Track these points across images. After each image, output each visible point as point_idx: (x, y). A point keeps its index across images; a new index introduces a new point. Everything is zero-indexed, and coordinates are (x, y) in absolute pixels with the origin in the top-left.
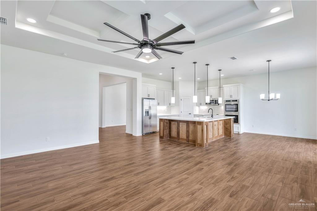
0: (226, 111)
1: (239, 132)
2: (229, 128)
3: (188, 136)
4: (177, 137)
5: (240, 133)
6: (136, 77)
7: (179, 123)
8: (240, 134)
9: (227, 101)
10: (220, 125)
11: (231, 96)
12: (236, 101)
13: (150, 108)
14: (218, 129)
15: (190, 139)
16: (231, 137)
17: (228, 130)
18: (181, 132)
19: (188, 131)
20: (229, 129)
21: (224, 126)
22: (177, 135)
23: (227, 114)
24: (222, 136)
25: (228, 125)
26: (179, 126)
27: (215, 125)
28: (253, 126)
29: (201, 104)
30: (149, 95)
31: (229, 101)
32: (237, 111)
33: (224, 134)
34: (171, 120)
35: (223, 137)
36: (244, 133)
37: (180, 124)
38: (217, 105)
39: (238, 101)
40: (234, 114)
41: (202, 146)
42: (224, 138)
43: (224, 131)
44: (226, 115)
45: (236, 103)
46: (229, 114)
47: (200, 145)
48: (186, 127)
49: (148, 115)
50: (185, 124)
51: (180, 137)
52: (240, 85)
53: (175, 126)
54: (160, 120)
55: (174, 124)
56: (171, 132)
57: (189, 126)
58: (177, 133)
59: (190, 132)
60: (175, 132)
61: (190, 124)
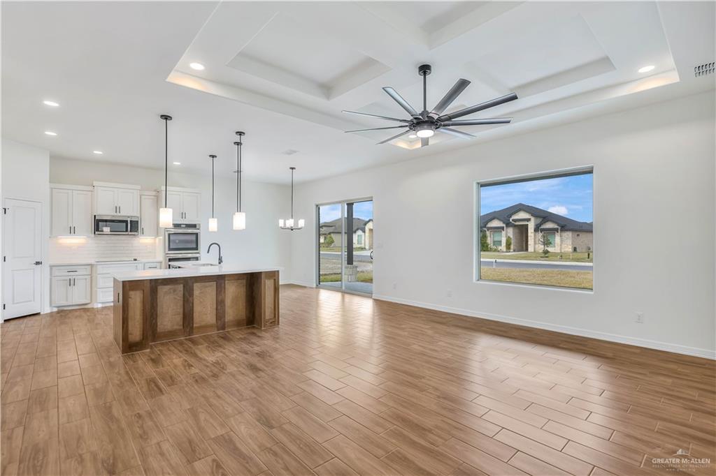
0: (170, 249)
3: (220, 314)
7: (193, 286)
12: (194, 226)
15: (226, 320)
18: (197, 309)
19: (220, 303)
22: (182, 323)
26: (191, 294)
31: (178, 226)
32: (196, 249)
34: (156, 280)
41: (276, 323)
44: (169, 259)
47: (271, 323)
48: (214, 293)
50: (211, 286)
53: (176, 297)
54: (127, 286)
55: (172, 291)
56: (158, 320)
57: (225, 288)
58: (182, 316)
59: (228, 302)
60: (175, 315)
61: (226, 282)
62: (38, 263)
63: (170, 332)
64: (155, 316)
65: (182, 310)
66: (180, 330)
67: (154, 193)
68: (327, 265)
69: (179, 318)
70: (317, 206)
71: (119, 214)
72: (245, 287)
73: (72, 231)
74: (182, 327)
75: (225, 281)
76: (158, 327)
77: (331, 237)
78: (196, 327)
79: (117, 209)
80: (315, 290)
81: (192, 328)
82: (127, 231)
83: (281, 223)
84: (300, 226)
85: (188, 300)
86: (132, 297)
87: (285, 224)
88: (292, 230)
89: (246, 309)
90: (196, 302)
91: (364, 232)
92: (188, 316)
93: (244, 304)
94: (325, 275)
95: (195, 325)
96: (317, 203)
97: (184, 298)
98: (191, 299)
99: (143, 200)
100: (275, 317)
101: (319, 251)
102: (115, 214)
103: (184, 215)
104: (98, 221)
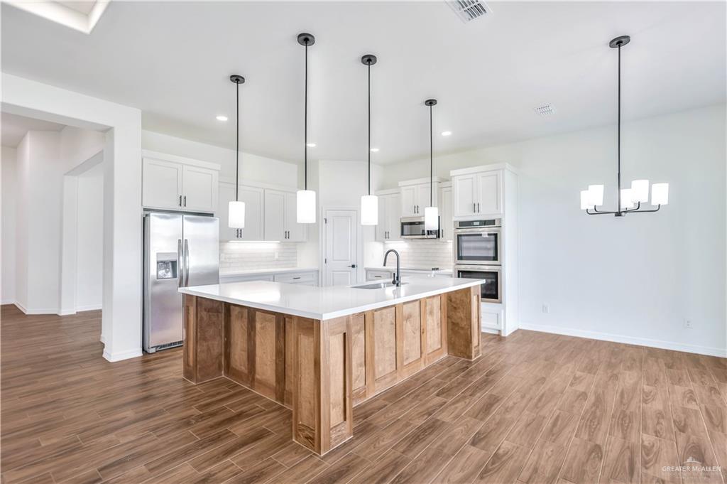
0: (460, 258)
1: (500, 331)
2: (463, 324)
4: (246, 371)
5: (503, 335)
6: (111, 125)
7: (255, 315)
8: (505, 337)
9: (462, 224)
10: (431, 313)
11: (475, 207)
12: (492, 222)
13: (183, 247)
14: (422, 332)
15: (287, 388)
16: (470, 357)
17: (462, 332)
19: (280, 353)
20: (462, 328)
21: (448, 317)
22: (246, 363)
23: (463, 268)
24: (441, 354)
25: (461, 314)
26: (253, 328)
27: (409, 317)
28: (544, 309)
29: (387, 235)
30: (182, 200)
31: (469, 224)
32: (495, 258)
33: (445, 345)
35: (445, 355)
36: (519, 330)
37: (257, 318)
38: (435, 236)
39: (497, 224)
40: (487, 269)
41: (317, 445)
42: (448, 359)
43: (448, 335)
44: (459, 272)
45: (492, 230)
46: (469, 268)
47: (306, 438)
48: (274, 334)
50: (270, 320)
51: (257, 376)
52: (503, 169)
62: (353, 266)
63: (238, 371)
71: (417, 215)
79: (415, 209)
82: (424, 234)
102: (413, 215)
103: (476, 207)
104: (403, 224)
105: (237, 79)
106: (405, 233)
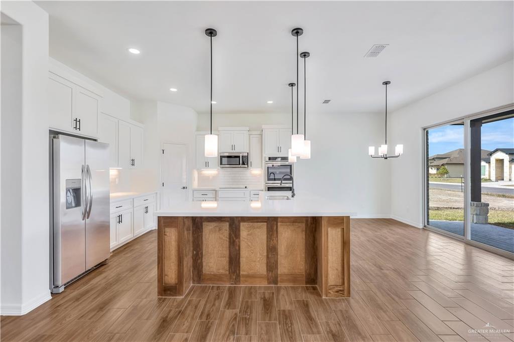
0: (269, 179)
3: (272, 265)
7: (239, 227)
9: (270, 159)
15: (279, 273)
18: (244, 254)
19: (272, 250)
23: (272, 185)
26: (238, 235)
31: (275, 159)
37: (242, 228)
41: (347, 293)
44: (268, 188)
45: (287, 162)
46: (275, 185)
47: (337, 292)
48: (265, 237)
49: (78, 204)
50: (259, 228)
53: (221, 236)
54: (162, 222)
55: (217, 229)
56: (204, 260)
57: (277, 231)
58: (228, 259)
59: (282, 249)
60: (221, 257)
61: (279, 224)
62: (184, 188)
63: (215, 275)
64: (200, 256)
65: (228, 251)
66: (225, 275)
67: (259, 132)
68: (440, 197)
69: (225, 262)
70: (424, 129)
71: (234, 151)
72: (304, 233)
73: (207, 165)
74: (228, 272)
75: (277, 222)
76: (204, 268)
77: (445, 169)
78: (243, 276)
79: (233, 147)
80: (421, 231)
81: (238, 276)
82: (239, 164)
83: (371, 151)
84: (397, 154)
85: (234, 241)
86: (168, 234)
87: (377, 151)
88: (386, 158)
89: (306, 261)
90: (243, 245)
91: (489, 163)
92: (234, 260)
93: (303, 255)
94: (438, 209)
95: (241, 273)
96: (425, 125)
97: (230, 238)
98: (237, 240)
99: (251, 139)
100: (343, 283)
101: (428, 180)
102: (232, 151)
103: (280, 149)
104: (222, 157)
105: (211, 32)
106: (223, 163)
